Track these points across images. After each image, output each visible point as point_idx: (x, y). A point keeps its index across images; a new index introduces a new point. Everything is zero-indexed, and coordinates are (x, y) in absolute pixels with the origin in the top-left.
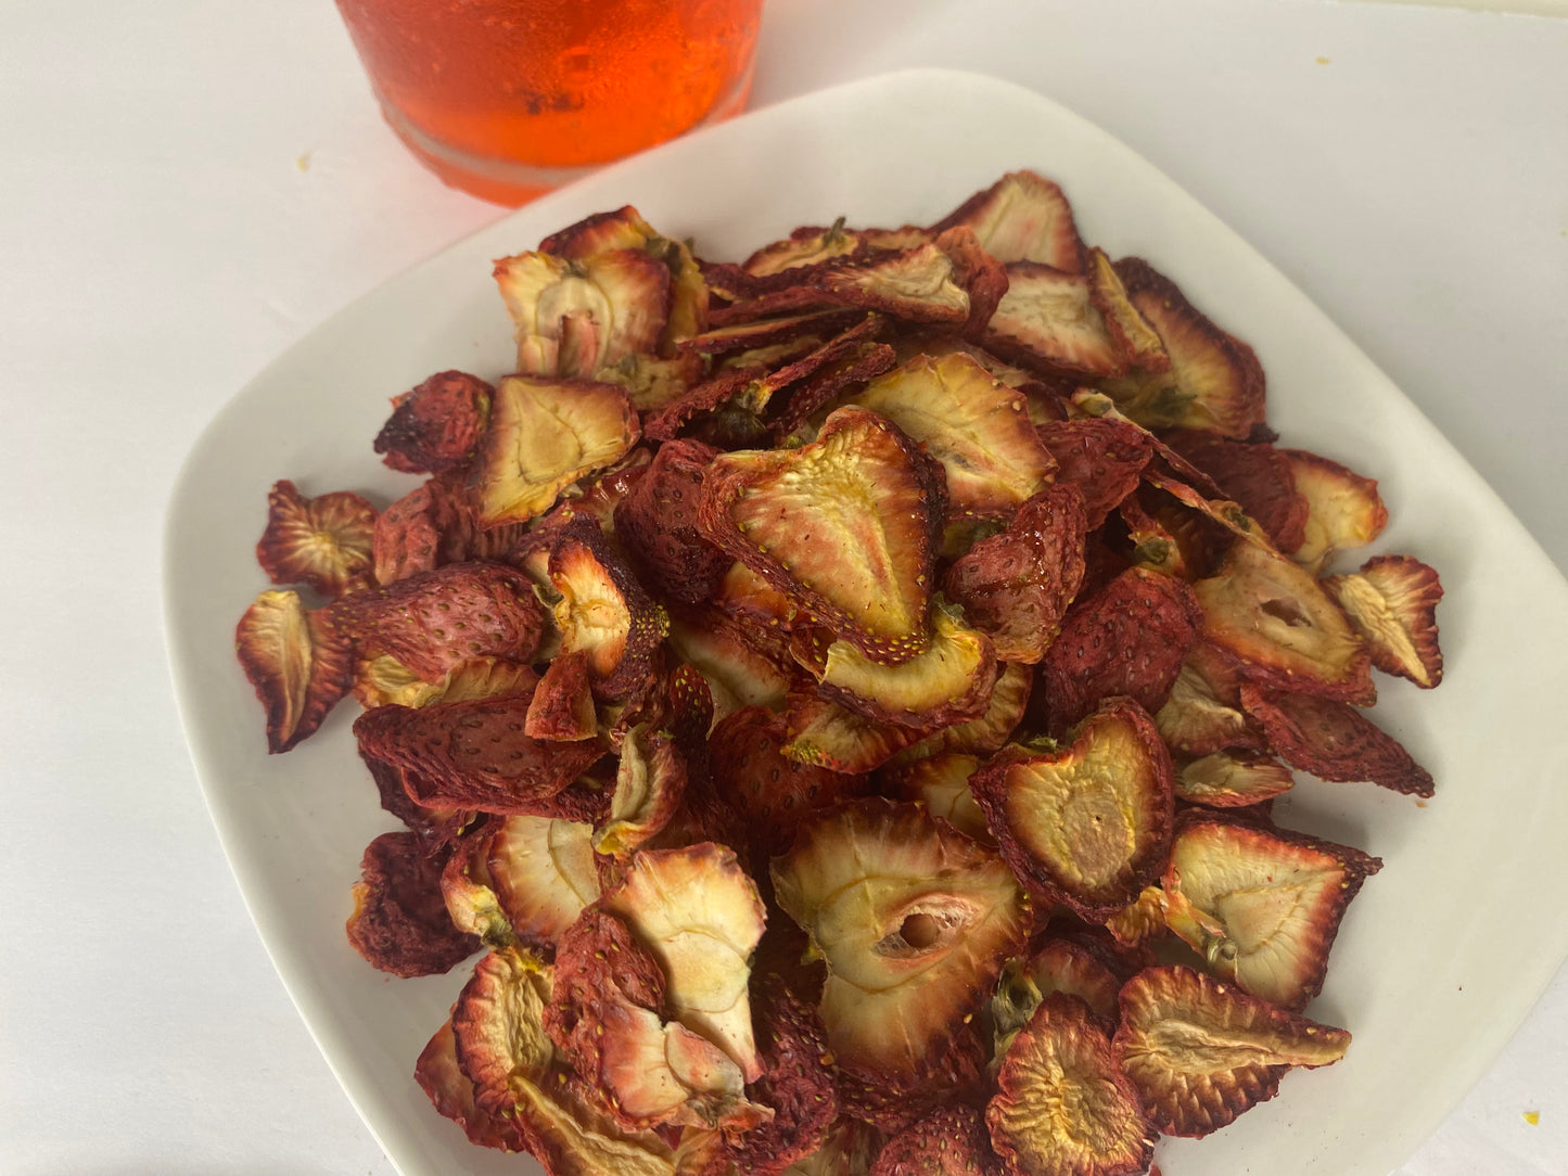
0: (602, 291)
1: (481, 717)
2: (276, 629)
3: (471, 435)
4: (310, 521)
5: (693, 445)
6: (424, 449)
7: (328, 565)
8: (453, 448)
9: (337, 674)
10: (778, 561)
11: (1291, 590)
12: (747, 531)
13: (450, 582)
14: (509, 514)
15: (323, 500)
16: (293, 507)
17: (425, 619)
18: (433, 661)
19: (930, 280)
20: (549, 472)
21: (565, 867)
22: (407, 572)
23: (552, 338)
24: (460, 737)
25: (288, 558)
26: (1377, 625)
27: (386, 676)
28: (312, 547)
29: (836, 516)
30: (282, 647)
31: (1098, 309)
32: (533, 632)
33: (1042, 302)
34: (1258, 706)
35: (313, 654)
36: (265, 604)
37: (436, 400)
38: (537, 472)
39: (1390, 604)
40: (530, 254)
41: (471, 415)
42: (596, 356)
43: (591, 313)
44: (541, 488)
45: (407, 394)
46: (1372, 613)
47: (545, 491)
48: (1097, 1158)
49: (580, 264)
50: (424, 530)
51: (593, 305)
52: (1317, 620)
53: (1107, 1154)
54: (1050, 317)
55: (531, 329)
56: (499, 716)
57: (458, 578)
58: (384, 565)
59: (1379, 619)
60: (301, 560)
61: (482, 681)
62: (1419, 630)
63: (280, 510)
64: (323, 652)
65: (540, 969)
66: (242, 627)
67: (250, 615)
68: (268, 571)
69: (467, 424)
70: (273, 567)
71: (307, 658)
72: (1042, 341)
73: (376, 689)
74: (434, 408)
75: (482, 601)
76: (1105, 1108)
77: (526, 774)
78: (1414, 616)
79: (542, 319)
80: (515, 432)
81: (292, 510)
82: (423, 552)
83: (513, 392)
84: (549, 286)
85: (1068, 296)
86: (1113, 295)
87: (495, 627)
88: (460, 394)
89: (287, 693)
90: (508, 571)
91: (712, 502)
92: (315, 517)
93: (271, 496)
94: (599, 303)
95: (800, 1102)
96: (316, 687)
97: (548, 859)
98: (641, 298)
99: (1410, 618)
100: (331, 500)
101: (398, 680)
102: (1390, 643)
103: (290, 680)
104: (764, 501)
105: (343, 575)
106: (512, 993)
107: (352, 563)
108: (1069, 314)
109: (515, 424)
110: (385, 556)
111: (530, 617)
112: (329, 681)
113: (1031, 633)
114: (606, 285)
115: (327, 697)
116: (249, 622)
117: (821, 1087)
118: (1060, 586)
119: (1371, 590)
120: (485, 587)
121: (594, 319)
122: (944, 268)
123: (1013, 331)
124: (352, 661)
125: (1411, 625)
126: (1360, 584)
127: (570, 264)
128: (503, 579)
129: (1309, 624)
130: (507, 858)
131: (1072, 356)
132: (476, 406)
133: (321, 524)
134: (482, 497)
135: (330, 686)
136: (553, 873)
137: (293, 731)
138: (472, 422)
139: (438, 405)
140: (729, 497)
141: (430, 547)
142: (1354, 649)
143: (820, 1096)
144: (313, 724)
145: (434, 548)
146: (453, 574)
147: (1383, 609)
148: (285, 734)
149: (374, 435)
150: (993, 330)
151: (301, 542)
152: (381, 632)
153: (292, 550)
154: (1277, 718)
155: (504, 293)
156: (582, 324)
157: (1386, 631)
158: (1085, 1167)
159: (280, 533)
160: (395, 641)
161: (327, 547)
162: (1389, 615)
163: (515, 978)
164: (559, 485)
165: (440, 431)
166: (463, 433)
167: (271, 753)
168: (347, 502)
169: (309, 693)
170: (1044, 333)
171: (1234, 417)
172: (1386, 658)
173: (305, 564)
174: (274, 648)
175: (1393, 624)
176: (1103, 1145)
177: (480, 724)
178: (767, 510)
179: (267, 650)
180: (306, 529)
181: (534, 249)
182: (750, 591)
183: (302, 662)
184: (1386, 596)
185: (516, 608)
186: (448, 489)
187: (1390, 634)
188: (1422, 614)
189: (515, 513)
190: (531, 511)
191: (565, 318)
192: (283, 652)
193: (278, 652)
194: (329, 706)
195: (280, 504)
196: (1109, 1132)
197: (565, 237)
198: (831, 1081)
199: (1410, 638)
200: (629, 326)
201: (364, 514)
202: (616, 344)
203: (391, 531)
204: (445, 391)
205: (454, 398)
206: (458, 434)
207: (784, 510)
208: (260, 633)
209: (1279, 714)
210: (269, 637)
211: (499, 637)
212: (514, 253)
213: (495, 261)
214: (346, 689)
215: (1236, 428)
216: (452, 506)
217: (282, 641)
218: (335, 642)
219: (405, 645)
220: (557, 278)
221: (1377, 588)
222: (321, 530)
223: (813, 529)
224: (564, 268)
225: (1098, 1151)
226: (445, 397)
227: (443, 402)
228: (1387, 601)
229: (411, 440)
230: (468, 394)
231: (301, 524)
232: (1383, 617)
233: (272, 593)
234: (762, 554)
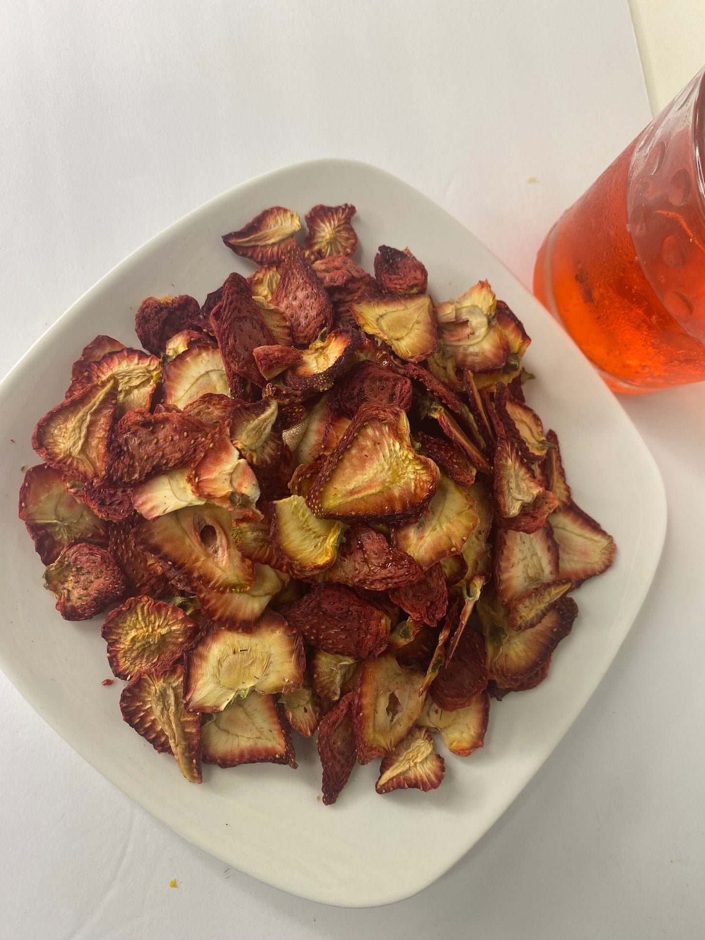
0: (485, 337)
1: (258, 327)
2: (282, 224)
3: (396, 288)
4: (339, 226)
5: (409, 392)
6: (384, 268)
7: (320, 240)
8: (388, 281)
9: (267, 257)
10: (351, 443)
11: (407, 708)
12: (365, 427)
13: (319, 296)
14: (358, 316)
15: (352, 230)
16: (344, 216)
17: (300, 289)
18: (282, 299)
19: (520, 494)
20: (385, 328)
21: (201, 380)
22: (319, 275)
23: (456, 317)
24: (246, 321)
25: (318, 221)
26: (407, 758)
27: (271, 280)
28: (326, 230)
29: (380, 468)
30: (274, 229)
31: (538, 588)
32: (305, 340)
33: (534, 557)
34: (346, 701)
35: (273, 244)
36: (292, 216)
37: (410, 268)
38: (384, 323)
39: (418, 764)
40: (494, 297)
41: (405, 285)
42: (453, 341)
43: (473, 334)
44: (375, 326)
45: (411, 254)
46: (412, 756)
47: (374, 328)
48: (122, 652)
49: (494, 322)
50: (343, 277)
51: (477, 334)
52: (395, 725)
53: (123, 657)
54: (526, 562)
55: (458, 306)
56: (261, 335)
57: (322, 299)
58: (322, 264)
59: (410, 760)
60: (319, 227)
61: (278, 323)
62: (405, 779)
63: (341, 211)
64: (276, 248)
65: (154, 381)
66: (279, 209)
67: (285, 211)
68: (310, 213)
69: (400, 285)
70: (313, 215)
71: (271, 242)
72: (508, 559)
73: (264, 276)
74: (406, 268)
75: (313, 313)
76: (145, 656)
77: (239, 355)
78: (413, 777)
79: (464, 310)
80: (402, 307)
81: (341, 216)
82: (332, 280)
83: (424, 301)
84: (481, 310)
85: (543, 571)
86: (549, 595)
87: (303, 322)
88: (415, 278)
89: (252, 237)
90: (331, 321)
91: (377, 409)
92: (341, 228)
93: (346, 205)
94: (478, 337)
95: (118, 504)
96: (259, 249)
97: (203, 372)
98: (486, 357)
99: (411, 774)
100: (352, 233)
101: (270, 285)
102: (397, 764)
103: (258, 237)
104: (382, 434)
105: (316, 248)
106: (142, 371)
107: (323, 250)
108: (531, 572)
109: (405, 306)
110: (326, 263)
111: (311, 337)
112: (262, 254)
113: (344, 572)
114: (488, 337)
115: (255, 256)
116: (282, 211)
117: (127, 511)
118: (371, 580)
119: (425, 755)
120: (321, 312)
121: (470, 336)
122: (528, 499)
123: (509, 543)
124: (274, 262)
125: (407, 775)
126: (427, 750)
127: (494, 317)
128: (326, 319)
129: (392, 721)
130: (199, 354)
131: (504, 576)
132: (411, 287)
133: (339, 231)
134: (364, 302)
135: (260, 255)
136: (196, 375)
137: (236, 244)
138: (402, 287)
139: (408, 269)
140: (381, 416)
141: (336, 282)
142: (386, 748)
143: (123, 512)
144: (241, 253)
145: (335, 284)
146: (323, 296)
147: (415, 761)
148: (232, 241)
149: (387, 245)
150: (506, 532)
151: (328, 224)
152: (290, 272)
153: (324, 222)
154: (342, 711)
155: (473, 289)
156: (468, 331)
157: (404, 762)
158: (118, 646)
159: (330, 213)
160: (287, 279)
161: (328, 237)
162: (412, 764)
163: (149, 372)
164: (379, 333)
165: (395, 274)
166: (396, 284)
167: (222, 237)
168: (353, 241)
169: (255, 247)
170: (514, 560)
171: (497, 670)
172: (389, 763)
173: (317, 229)
174: (272, 226)
175: (407, 766)
176: (128, 655)
177: (255, 328)
178: (378, 436)
179: (271, 223)
180: (334, 225)
181: (498, 298)
182: (338, 434)
183: (268, 240)
184: (422, 762)
185: (313, 328)
186: (368, 285)
187: (402, 765)
188: (414, 781)
189: (360, 319)
190: (363, 325)
191: (468, 321)
192: (271, 230)
193: (271, 228)
194: (251, 257)
195: (344, 210)
196: (134, 658)
197: (507, 312)
198: (131, 515)
199: (400, 774)
200: (471, 354)
201: (349, 250)
202: (461, 350)
203: (338, 263)
204: (415, 271)
205: (412, 276)
206: (395, 282)
207: (379, 444)
208: (278, 217)
209: (344, 712)
210: (277, 222)
211: (299, 325)
212: (492, 289)
213: (486, 281)
214: (261, 263)
215: (491, 672)
216: (359, 288)
217: (276, 228)
218: (282, 253)
219: (286, 285)
220: (485, 313)
221: (426, 758)
222: (336, 232)
223: (371, 459)
224: (491, 314)
225: (125, 652)
226: (413, 272)
227: (410, 272)
228: (419, 763)
229: (388, 261)
230: (416, 282)
231: (336, 222)
232: (411, 761)
233: (298, 218)
234: (354, 434)
